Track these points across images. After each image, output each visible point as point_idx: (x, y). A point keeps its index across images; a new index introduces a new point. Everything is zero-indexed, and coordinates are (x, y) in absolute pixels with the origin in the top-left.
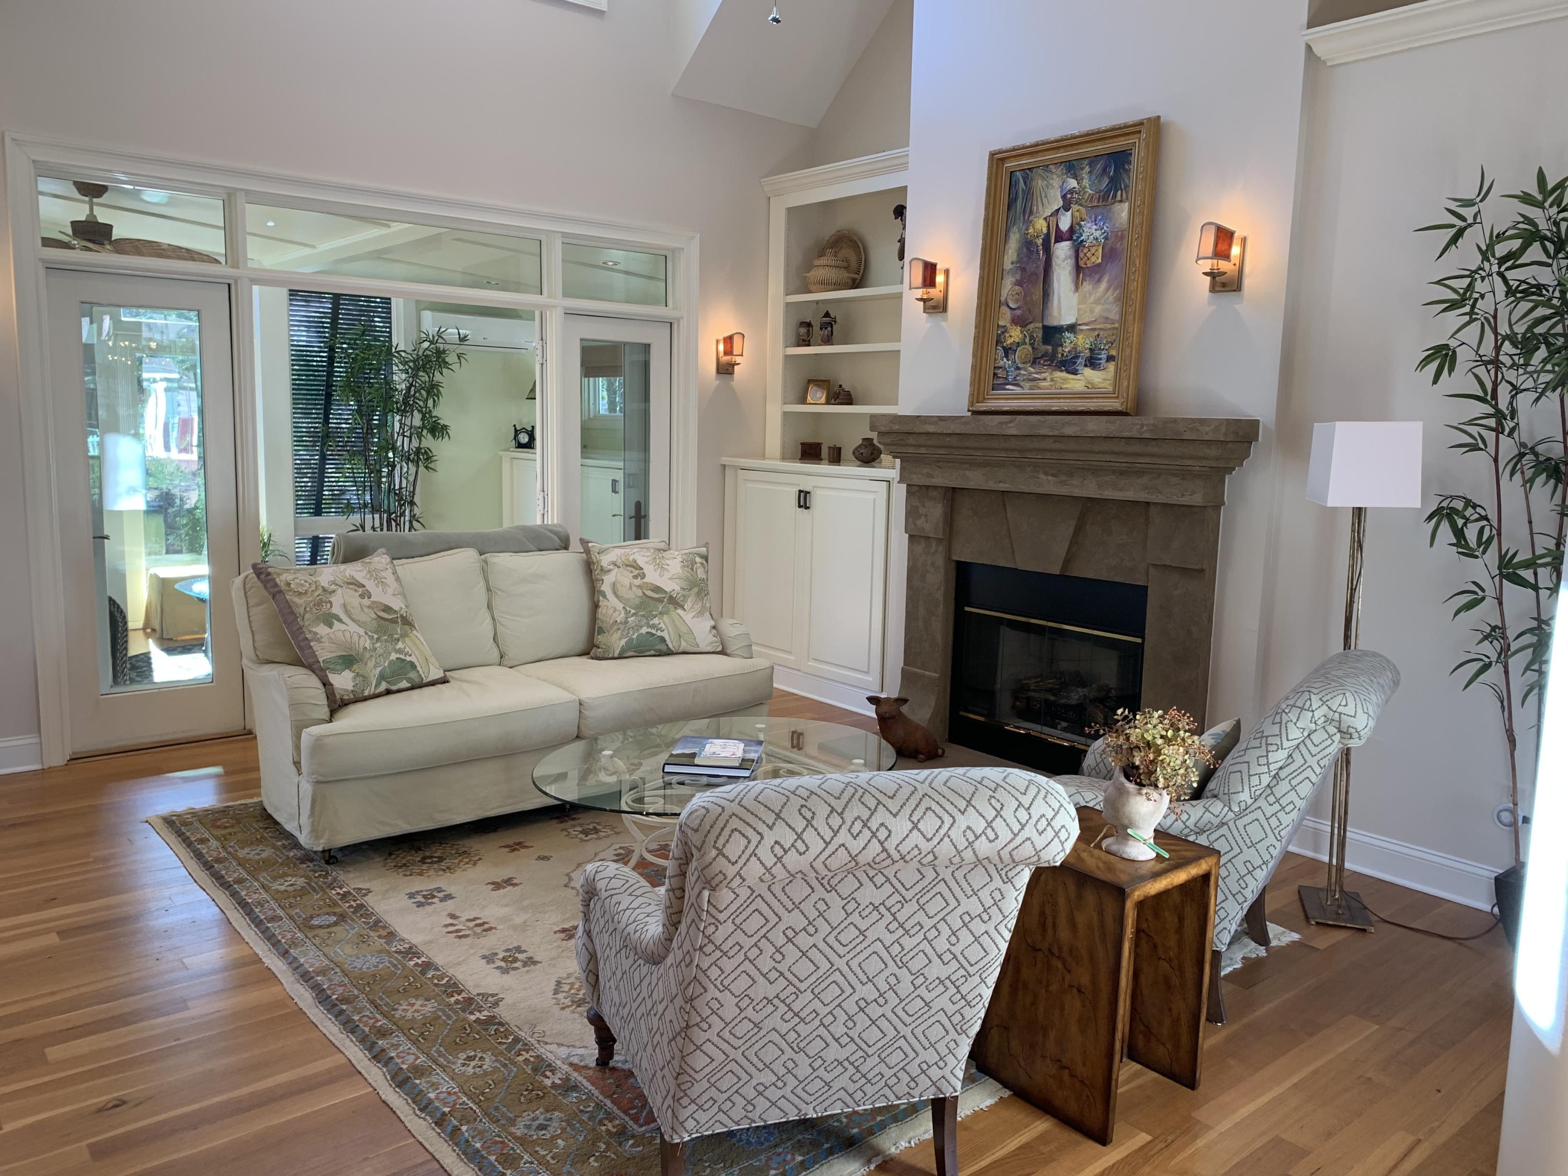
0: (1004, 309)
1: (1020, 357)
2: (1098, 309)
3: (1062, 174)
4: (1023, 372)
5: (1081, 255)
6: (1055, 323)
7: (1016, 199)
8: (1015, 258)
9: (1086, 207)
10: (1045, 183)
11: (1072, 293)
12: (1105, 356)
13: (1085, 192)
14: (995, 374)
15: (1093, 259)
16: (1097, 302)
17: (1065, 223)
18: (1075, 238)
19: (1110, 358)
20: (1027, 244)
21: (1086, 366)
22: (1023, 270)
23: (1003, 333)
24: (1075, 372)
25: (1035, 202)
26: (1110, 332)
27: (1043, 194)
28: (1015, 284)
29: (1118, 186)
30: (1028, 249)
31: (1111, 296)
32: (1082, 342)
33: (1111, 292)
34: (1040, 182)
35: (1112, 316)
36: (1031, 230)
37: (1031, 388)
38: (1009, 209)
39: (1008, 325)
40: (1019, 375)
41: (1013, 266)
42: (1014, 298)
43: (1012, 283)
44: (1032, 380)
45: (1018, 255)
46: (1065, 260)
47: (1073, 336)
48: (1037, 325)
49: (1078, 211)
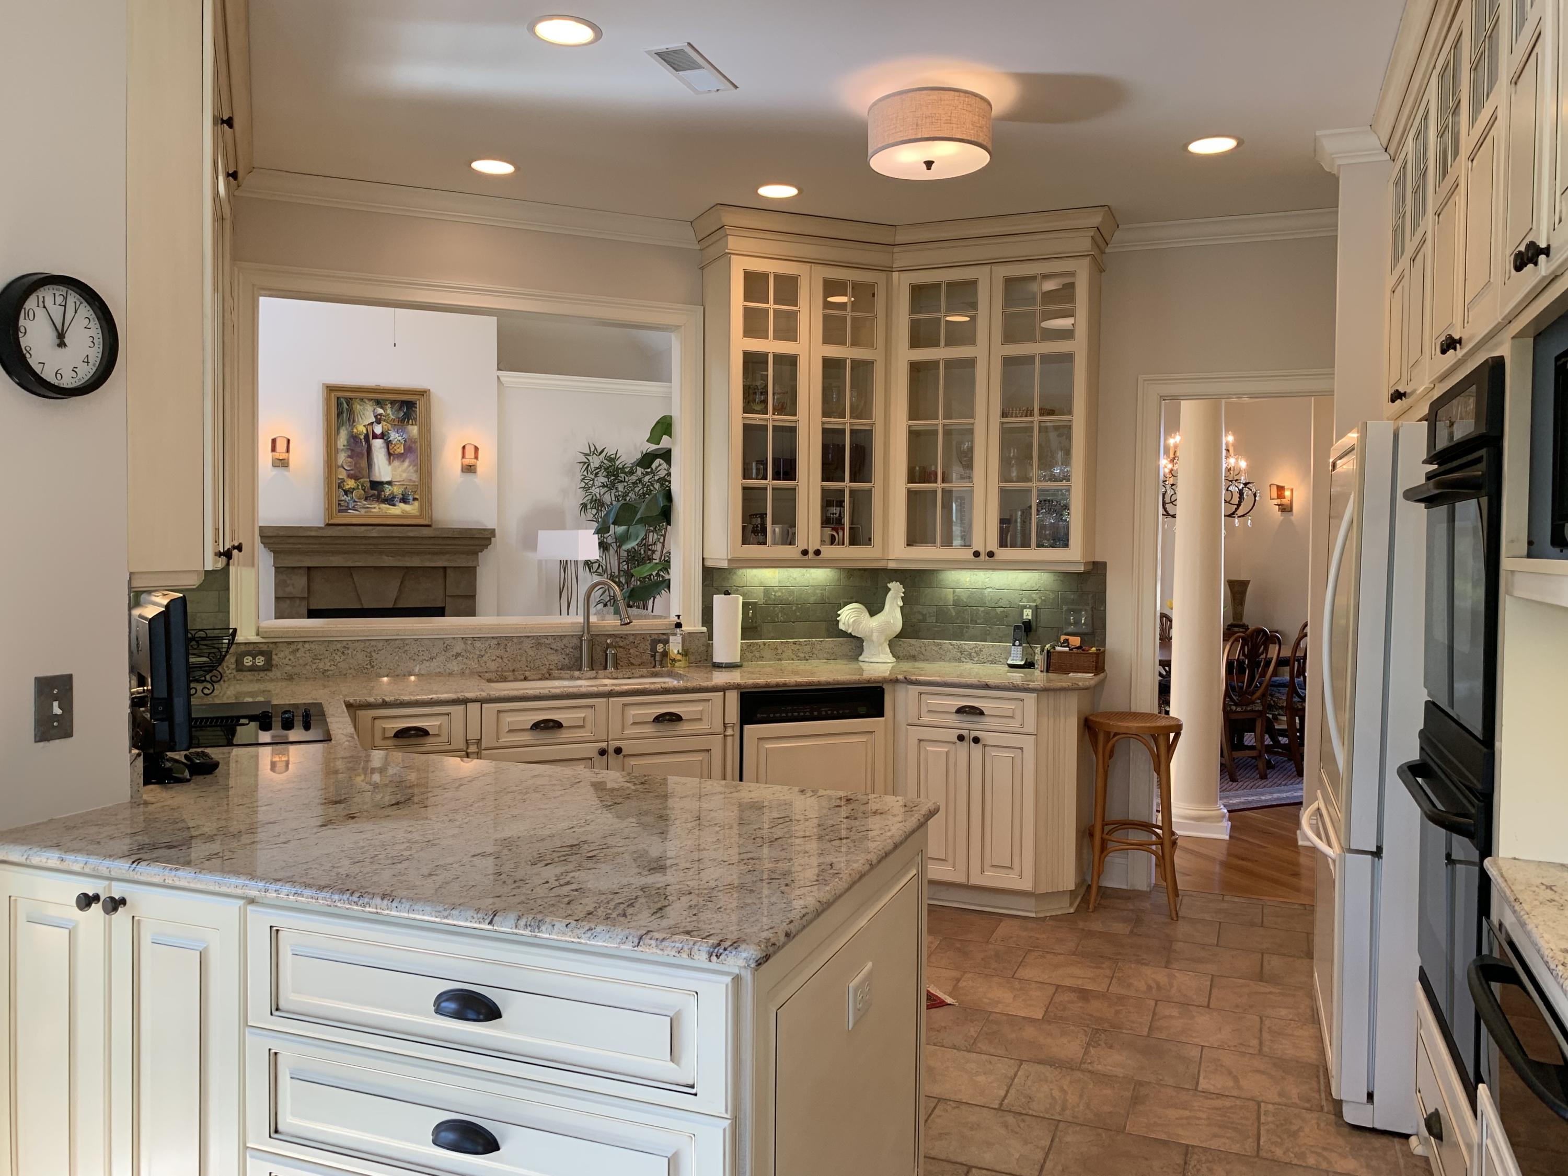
0: (341, 469)
1: (356, 496)
2: (404, 475)
4: (359, 504)
5: (390, 447)
6: (378, 480)
7: (342, 412)
8: (345, 443)
10: (362, 407)
11: (387, 466)
12: (412, 498)
14: (339, 504)
15: (398, 450)
16: (404, 471)
17: (378, 430)
18: (385, 438)
19: (415, 499)
20: (354, 438)
21: (400, 502)
22: (352, 450)
23: (342, 482)
24: (394, 505)
25: (356, 416)
26: (413, 487)
27: (361, 413)
28: (347, 457)
29: (410, 418)
30: (355, 440)
31: (411, 469)
32: (397, 490)
33: (411, 467)
34: (358, 406)
35: (414, 479)
36: (355, 430)
37: (365, 512)
38: (338, 417)
39: (345, 478)
40: (357, 505)
41: (345, 448)
42: (348, 464)
43: (345, 456)
44: (366, 508)
45: (347, 442)
46: (381, 448)
47: (390, 487)
48: (366, 480)
49: (386, 425)
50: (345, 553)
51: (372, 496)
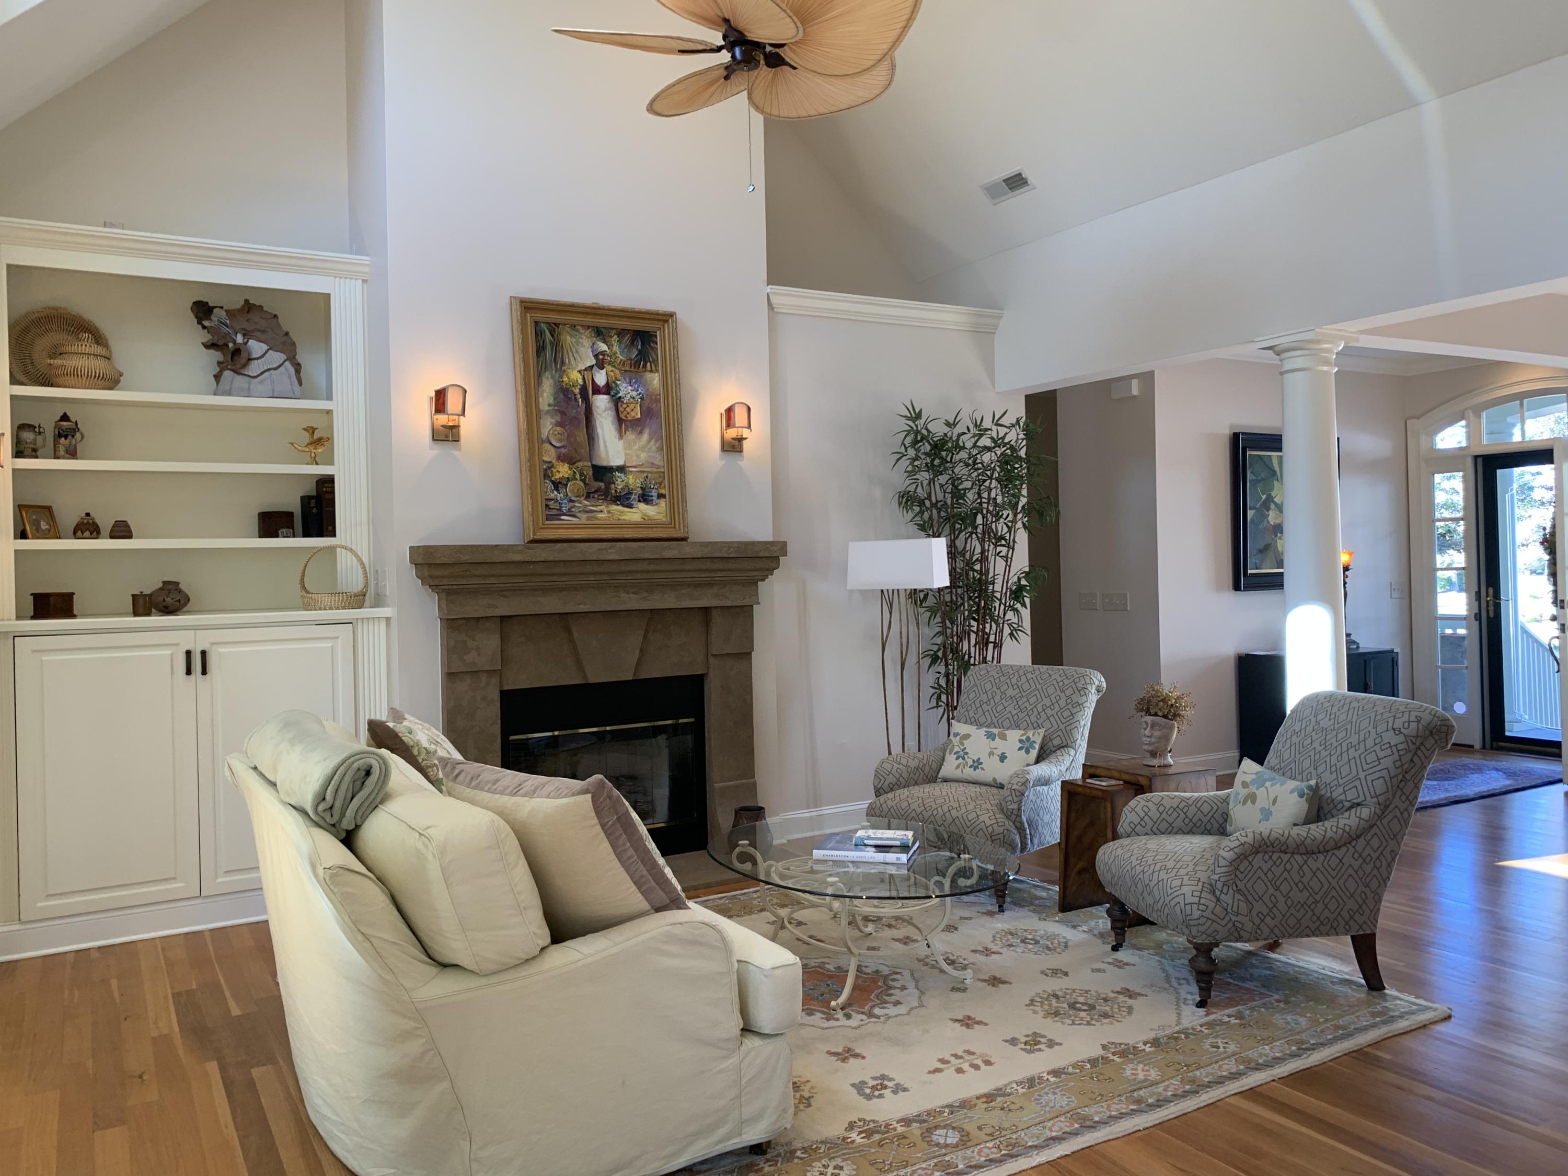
0: (547, 446)
1: (572, 491)
2: (643, 455)
3: (591, 336)
4: (577, 504)
5: (621, 409)
6: (605, 464)
7: (544, 348)
8: (551, 401)
10: (574, 340)
11: (617, 440)
12: (656, 494)
13: (616, 357)
14: (547, 506)
15: (633, 414)
16: (642, 449)
17: (601, 378)
18: (612, 393)
19: (661, 496)
20: (564, 392)
21: (639, 501)
22: (563, 413)
23: (549, 468)
24: (630, 506)
25: (566, 355)
26: (657, 475)
27: (574, 350)
28: (556, 425)
29: (647, 359)
30: (566, 396)
31: (653, 446)
32: (633, 481)
33: (653, 442)
34: (568, 337)
35: (657, 462)
36: (565, 379)
37: (588, 519)
38: (538, 356)
39: (554, 461)
40: (574, 506)
41: (551, 408)
42: (557, 437)
43: (551, 423)
44: (587, 512)
45: (555, 399)
46: (605, 411)
47: (622, 476)
48: (586, 463)
49: (612, 371)
50: (562, 590)
51: (596, 492)
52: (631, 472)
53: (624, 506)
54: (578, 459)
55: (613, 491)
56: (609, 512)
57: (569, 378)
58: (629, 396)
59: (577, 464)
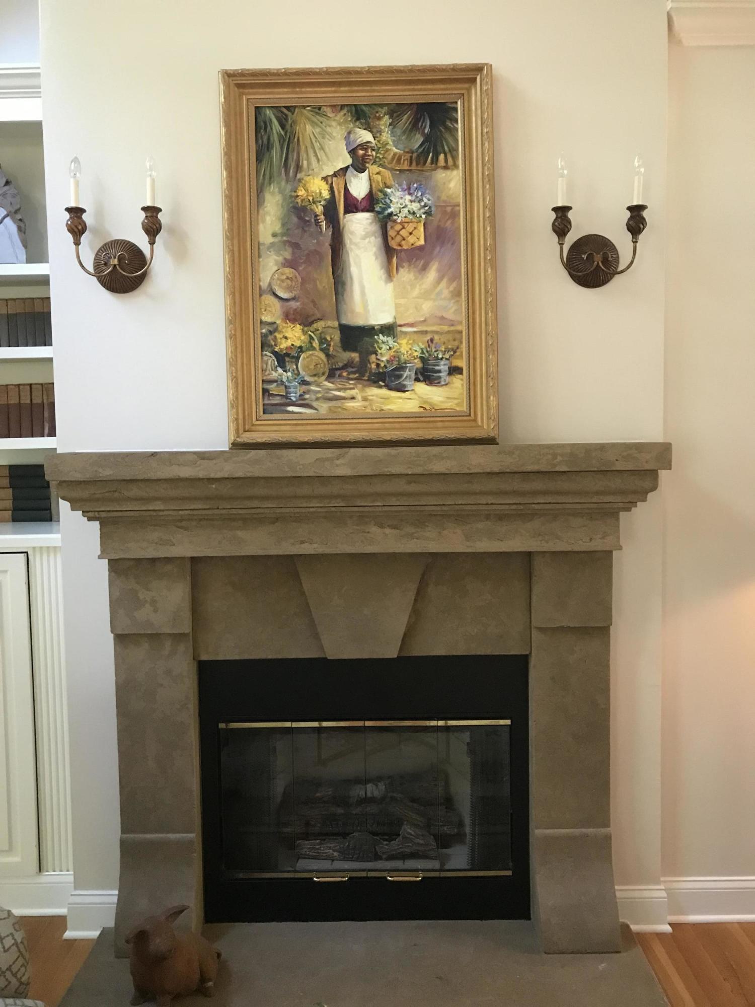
0: (269, 299)
1: (306, 367)
2: (427, 307)
3: (346, 121)
4: (313, 388)
5: (391, 233)
6: (361, 322)
7: (269, 147)
8: (277, 228)
9: (392, 170)
10: (318, 130)
11: (382, 283)
12: (446, 368)
14: (265, 391)
15: (411, 239)
16: (426, 295)
17: (359, 186)
18: (377, 209)
19: (455, 371)
20: (298, 212)
21: (417, 380)
22: (295, 246)
23: (271, 332)
24: (401, 389)
25: (303, 155)
26: (450, 337)
27: (317, 145)
28: (284, 266)
29: (439, 149)
30: (301, 219)
31: (445, 289)
32: (408, 348)
33: (444, 284)
34: (309, 128)
35: (450, 315)
36: (301, 192)
37: (330, 410)
38: (259, 159)
39: (278, 322)
40: (308, 392)
41: (276, 240)
42: (285, 284)
43: (276, 262)
44: (330, 399)
45: (283, 225)
46: (364, 238)
47: (390, 340)
48: (330, 323)
49: (378, 173)
51: (345, 367)
52: (405, 333)
53: (390, 389)
54: (318, 316)
55: (374, 366)
56: (365, 399)
57: (307, 190)
58: (406, 210)
59: (315, 326)
